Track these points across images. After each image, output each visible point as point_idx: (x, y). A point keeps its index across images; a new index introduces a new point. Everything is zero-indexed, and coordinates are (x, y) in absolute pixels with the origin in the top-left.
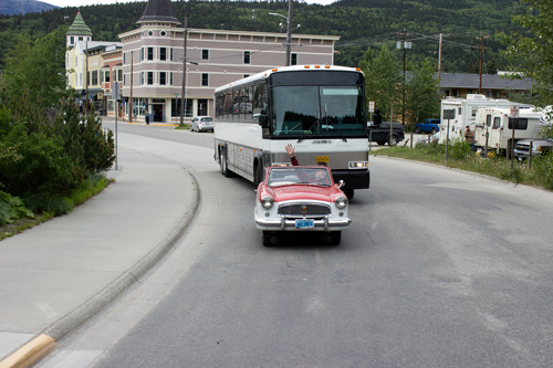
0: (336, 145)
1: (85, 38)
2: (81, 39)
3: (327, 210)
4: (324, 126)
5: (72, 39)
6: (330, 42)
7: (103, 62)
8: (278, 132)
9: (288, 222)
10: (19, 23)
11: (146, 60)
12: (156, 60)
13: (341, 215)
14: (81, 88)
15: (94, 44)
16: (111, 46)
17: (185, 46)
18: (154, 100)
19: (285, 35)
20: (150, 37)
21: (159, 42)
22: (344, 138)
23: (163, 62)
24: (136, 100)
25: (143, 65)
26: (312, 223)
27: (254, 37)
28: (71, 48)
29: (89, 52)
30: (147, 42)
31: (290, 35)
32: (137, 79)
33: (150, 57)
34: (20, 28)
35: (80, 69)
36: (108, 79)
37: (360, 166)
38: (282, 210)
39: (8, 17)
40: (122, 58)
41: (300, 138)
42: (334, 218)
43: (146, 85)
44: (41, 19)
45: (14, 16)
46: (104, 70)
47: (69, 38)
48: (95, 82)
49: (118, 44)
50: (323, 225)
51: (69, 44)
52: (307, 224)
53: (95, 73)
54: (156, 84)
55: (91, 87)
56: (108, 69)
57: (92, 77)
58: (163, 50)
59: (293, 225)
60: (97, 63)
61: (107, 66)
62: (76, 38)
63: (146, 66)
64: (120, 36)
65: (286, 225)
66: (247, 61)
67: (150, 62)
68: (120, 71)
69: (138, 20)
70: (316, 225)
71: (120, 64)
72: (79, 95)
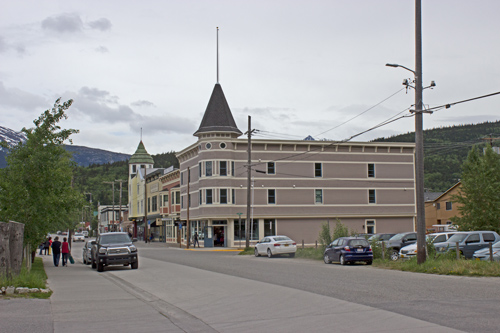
1: (147, 166)
2: (143, 167)
5: (134, 167)
7: (162, 185)
14: (143, 215)
16: (169, 168)
18: (214, 222)
24: (194, 223)
28: (133, 176)
29: (148, 178)
35: (141, 197)
40: (179, 179)
43: (204, 204)
45: (103, 165)
46: (163, 194)
47: (131, 167)
48: (155, 209)
51: (131, 172)
54: (216, 203)
56: (166, 193)
57: (152, 203)
60: (156, 187)
61: (165, 190)
62: (138, 166)
66: (318, 174)
68: (178, 193)
71: (178, 186)
72: (141, 223)
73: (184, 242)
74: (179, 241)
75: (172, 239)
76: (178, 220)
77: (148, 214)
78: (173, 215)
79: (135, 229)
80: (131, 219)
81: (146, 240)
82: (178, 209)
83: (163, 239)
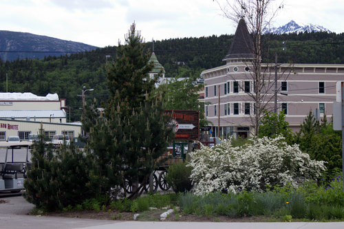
10: (66, 63)
11: (232, 93)
12: (241, 92)
18: (239, 128)
20: (236, 72)
23: (247, 94)
25: (229, 98)
27: (328, 69)
30: (232, 77)
33: (236, 90)
34: (67, 68)
39: (55, 58)
40: (204, 92)
43: (232, 115)
44: (85, 59)
45: (61, 57)
54: (242, 114)
58: (247, 84)
63: (232, 98)
66: (322, 91)
67: (236, 94)
69: (223, 58)
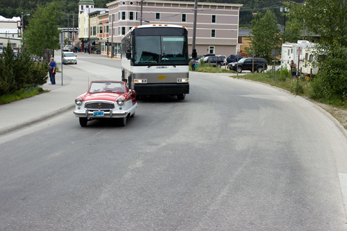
0: (169, 69)
1: (90, 6)
2: (87, 7)
3: (112, 106)
4: (163, 59)
5: (82, 7)
6: (237, 8)
7: (99, 21)
8: (137, 62)
9: (90, 112)
11: (121, 20)
12: (127, 19)
13: (121, 109)
14: (87, 37)
15: (94, 10)
16: (103, 11)
17: (142, 11)
19: (194, 3)
20: (124, 5)
21: (129, 8)
22: (174, 65)
23: (131, 21)
24: (116, 44)
25: (119, 23)
26: (103, 113)
28: (81, 12)
29: (91, 15)
30: (122, 8)
31: (196, 3)
32: (116, 31)
33: (124, 18)
35: (86, 26)
36: (101, 32)
37: (183, 81)
38: (87, 106)
40: (108, 19)
41: (149, 65)
42: (116, 111)
43: (121, 35)
46: (99, 26)
47: (80, 6)
48: (95, 34)
49: (107, 10)
50: (109, 115)
51: (80, 10)
52: (100, 114)
53: (94, 28)
55: (92, 36)
56: (101, 26)
57: (93, 30)
58: (131, 14)
59: (92, 114)
60: (95, 21)
61: (101, 24)
62: (85, 6)
63: (121, 23)
64: (108, 5)
65: (88, 114)
67: (124, 21)
68: (107, 26)
70: (105, 115)
71: (108, 22)
72: (86, 42)
73: (110, 55)
74: (108, 54)
75: (104, 53)
76: (108, 42)
77: (91, 37)
78: (105, 39)
79: (83, 45)
80: (80, 39)
81: (89, 52)
82: (107, 36)
83: (99, 52)
